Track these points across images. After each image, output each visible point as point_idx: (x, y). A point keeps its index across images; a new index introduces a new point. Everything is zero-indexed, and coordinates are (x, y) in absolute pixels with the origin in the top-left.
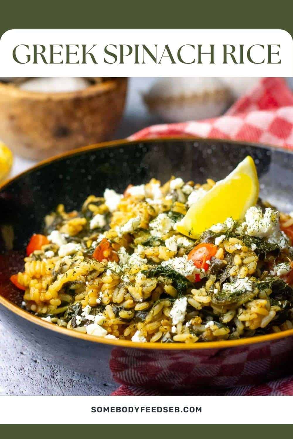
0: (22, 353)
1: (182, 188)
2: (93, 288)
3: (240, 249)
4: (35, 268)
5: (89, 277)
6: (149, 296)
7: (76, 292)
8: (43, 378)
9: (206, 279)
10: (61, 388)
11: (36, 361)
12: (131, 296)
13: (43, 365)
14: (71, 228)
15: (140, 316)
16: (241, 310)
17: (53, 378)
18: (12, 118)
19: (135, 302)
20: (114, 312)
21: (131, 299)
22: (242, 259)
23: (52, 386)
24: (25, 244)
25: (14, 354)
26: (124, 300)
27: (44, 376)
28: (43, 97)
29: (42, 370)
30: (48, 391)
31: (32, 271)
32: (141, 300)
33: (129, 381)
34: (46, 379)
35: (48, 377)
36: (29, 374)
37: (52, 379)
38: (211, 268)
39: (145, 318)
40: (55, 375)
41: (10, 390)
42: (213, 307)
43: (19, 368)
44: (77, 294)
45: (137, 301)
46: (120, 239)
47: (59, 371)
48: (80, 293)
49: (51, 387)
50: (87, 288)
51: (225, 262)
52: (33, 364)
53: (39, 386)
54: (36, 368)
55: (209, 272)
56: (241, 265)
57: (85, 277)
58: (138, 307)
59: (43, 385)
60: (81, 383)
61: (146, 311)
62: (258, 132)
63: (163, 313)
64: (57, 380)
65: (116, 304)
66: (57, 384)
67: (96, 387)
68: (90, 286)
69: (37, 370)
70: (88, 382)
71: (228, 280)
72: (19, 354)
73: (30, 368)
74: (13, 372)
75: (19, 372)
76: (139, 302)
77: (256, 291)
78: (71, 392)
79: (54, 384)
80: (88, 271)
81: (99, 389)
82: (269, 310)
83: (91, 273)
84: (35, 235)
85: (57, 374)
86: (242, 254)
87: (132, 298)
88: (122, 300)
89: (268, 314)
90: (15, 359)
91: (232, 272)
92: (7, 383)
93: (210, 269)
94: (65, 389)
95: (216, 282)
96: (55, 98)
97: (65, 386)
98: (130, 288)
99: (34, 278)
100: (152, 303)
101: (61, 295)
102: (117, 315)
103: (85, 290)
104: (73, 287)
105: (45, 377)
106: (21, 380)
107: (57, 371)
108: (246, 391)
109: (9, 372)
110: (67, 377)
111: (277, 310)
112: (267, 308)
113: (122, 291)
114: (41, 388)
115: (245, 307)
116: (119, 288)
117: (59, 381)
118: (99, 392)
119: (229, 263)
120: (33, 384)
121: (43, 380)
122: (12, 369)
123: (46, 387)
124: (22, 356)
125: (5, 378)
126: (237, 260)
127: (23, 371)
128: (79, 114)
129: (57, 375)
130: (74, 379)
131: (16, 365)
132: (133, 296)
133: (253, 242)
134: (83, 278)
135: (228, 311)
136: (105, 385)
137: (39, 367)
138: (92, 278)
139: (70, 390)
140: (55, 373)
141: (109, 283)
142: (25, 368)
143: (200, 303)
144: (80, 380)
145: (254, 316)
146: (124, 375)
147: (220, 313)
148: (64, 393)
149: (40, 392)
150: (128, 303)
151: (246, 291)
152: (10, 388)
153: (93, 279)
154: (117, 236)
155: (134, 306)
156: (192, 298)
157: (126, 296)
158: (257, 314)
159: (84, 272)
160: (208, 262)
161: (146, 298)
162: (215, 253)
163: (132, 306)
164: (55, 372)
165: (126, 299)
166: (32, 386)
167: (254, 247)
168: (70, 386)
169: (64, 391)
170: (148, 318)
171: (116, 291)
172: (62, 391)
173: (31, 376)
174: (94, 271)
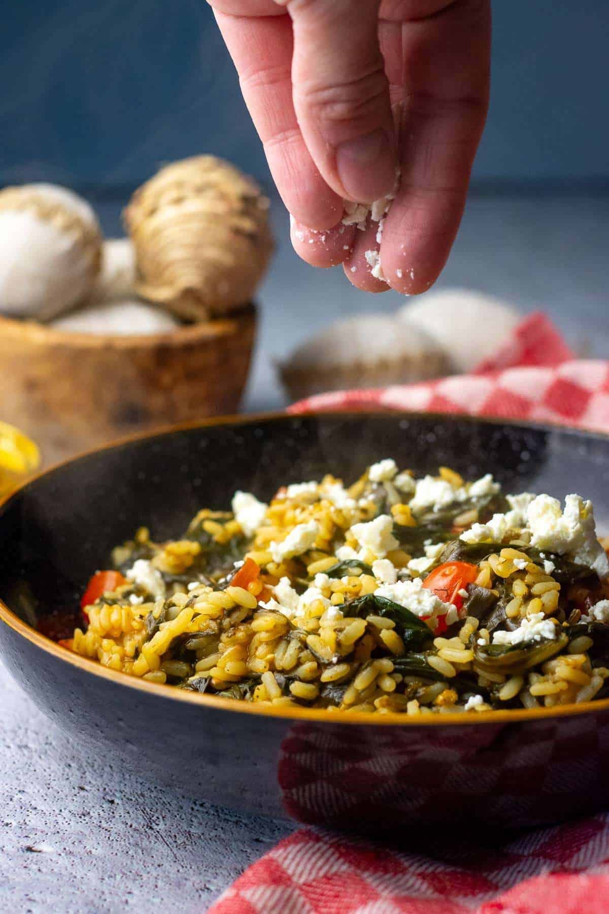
0: (82, 789)
1: (393, 479)
2: (234, 643)
3: (525, 569)
4: (109, 619)
5: (226, 622)
6: (351, 650)
7: (198, 654)
8: (129, 829)
9: (460, 624)
10: (168, 845)
11: (112, 802)
12: (313, 654)
13: (128, 808)
14: (171, 560)
15: (331, 695)
16: (534, 678)
17: (151, 828)
18: (31, 385)
19: (322, 666)
20: (279, 685)
21: (313, 661)
22: (529, 586)
23: (150, 842)
24: (77, 596)
25: (66, 791)
26: (299, 663)
27: (131, 826)
28: (96, 343)
29: (127, 815)
30: (142, 851)
31: (105, 624)
32: (335, 660)
33: (316, 809)
34: (135, 830)
35: (141, 827)
36: (101, 822)
37: (149, 831)
38: (468, 604)
39: (341, 697)
40: (154, 824)
41: (65, 849)
42: (479, 671)
43: (81, 813)
44: (200, 659)
45: (327, 662)
46: (278, 565)
47: (161, 817)
48: (206, 655)
49: (148, 843)
50: (221, 645)
51: (496, 593)
52: (106, 806)
53: (123, 843)
54: (113, 813)
55: (463, 613)
56: (528, 597)
57: (218, 621)
58: (327, 675)
59: (131, 841)
60: (208, 837)
61: (344, 683)
62: (524, 404)
63: (378, 687)
64: (158, 832)
65: (282, 672)
66: (160, 839)
67: (240, 844)
68: (228, 639)
69: (117, 817)
70: (223, 836)
71: (503, 626)
72: (77, 790)
73: (102, 813)
74: (67, 820)
75: (80, 820)
76: (330, 664)
77: (564, 637)
78: (191, 852)
79: (153, 839)
80: (224, 609)
81: (246, 847)
82: (591, 675)
83: (230, 612)
84: (98, 573)
85: (157, 822)
86: (528, 579)
87: (315, 658)
88: (294, 663)
89: (589, 683)
90: (70, 798)
91: (510, 610)
92: (57, 838)
93: (465, 606)
94: (177, 847)
95: (479, 628)
96: (121, 344)
97: (175, 842)
98: (311, 639)
99: (107, 636)
100: (356, 665)
101: (167, 664)
102: (286, 691)
103: (216, 650)
104: (192, 644)
105: (133, 827)
106: (87, 832)
107: (158, 818)
108: (550, 835)
109: (60, 819)
110: (179, 827)
111: (605, 676)
112: (586, 671)
113: (294, 645)
114: (128, 845)
115: (541, 669)
116: (289, 642)
117: (164, 834)
118: (246, 851)
119: (503, 596)
120: (111, 838)
121: (131, 833)
122: (65, 813)
123: (137, 844)
124: (82, 793)
125: (53, 830)
126: (519, 588)
127: (87, 818)
128: (166, 379)
129: (157, 825)
130: (193, 831)
131: (72, 808)
132: (317, 655)
133: (548, 558)
134: (214, 625)
135: (508, 678)
136: (257, 840)
137: (120, 810)
138: (232, 623)
139: (187, 849)
140: (154, 821)
141: (267, 631)
142: (91, 813)
143: (453, 664)
144: (207, 833)
145: (563, 686)
146: (307, 794)
147: (493, 683)
148: (175, 852)
149: (127, 852)
150: (307, 667)
151: (543, 639)
152: (64, 845)
153: (234, 626)
154: (273, 561)
155: (318, 674)
156: (436, 655)
157: (302, 655)
158: (569, 682)
159: (215, 612)
160: (462, 592)
161: (344, 654)
162: (475, 578)
163: (314, 675)
164: (155, 818)
165: (302, 660)
166: (110, 842)
167: (549, 566)
168: (187, 843)
169: (175, 850)
170: (349, 697)
171: (283, 645)
172: (171, 850)
173: (104, 825)
174: (237, 607)
